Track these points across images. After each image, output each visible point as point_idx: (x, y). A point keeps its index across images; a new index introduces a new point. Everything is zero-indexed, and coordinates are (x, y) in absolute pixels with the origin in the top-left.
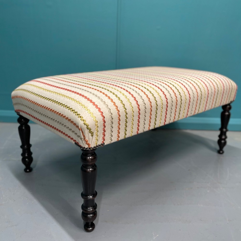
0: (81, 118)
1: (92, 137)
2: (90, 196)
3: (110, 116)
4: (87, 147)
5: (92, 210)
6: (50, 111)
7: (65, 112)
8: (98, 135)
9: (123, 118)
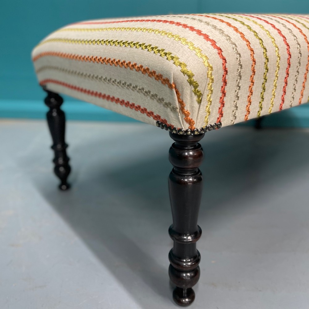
0: (174, 59)
1: (198, 106)
2: (188, 236)
3: (237, 59)
4: (188, 128)
5: (191, 265)
6: (102, 63)
7: (135, 55)
8: (211, 102)
9: (260, 68)
